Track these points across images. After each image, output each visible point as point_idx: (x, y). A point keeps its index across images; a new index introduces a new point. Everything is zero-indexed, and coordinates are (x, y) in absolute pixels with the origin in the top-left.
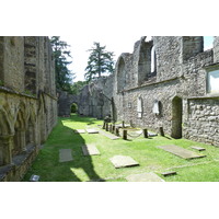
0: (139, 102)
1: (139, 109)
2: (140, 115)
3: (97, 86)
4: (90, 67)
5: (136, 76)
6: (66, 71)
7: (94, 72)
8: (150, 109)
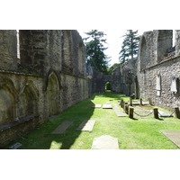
0: (158, 79)
1: (158, 87)
2: (158, 93)
3: (126, 66)
4: (124, 50)
5: (156, 53)
6: (103, 56)
7: (127, 55)
8: (169, 87)
